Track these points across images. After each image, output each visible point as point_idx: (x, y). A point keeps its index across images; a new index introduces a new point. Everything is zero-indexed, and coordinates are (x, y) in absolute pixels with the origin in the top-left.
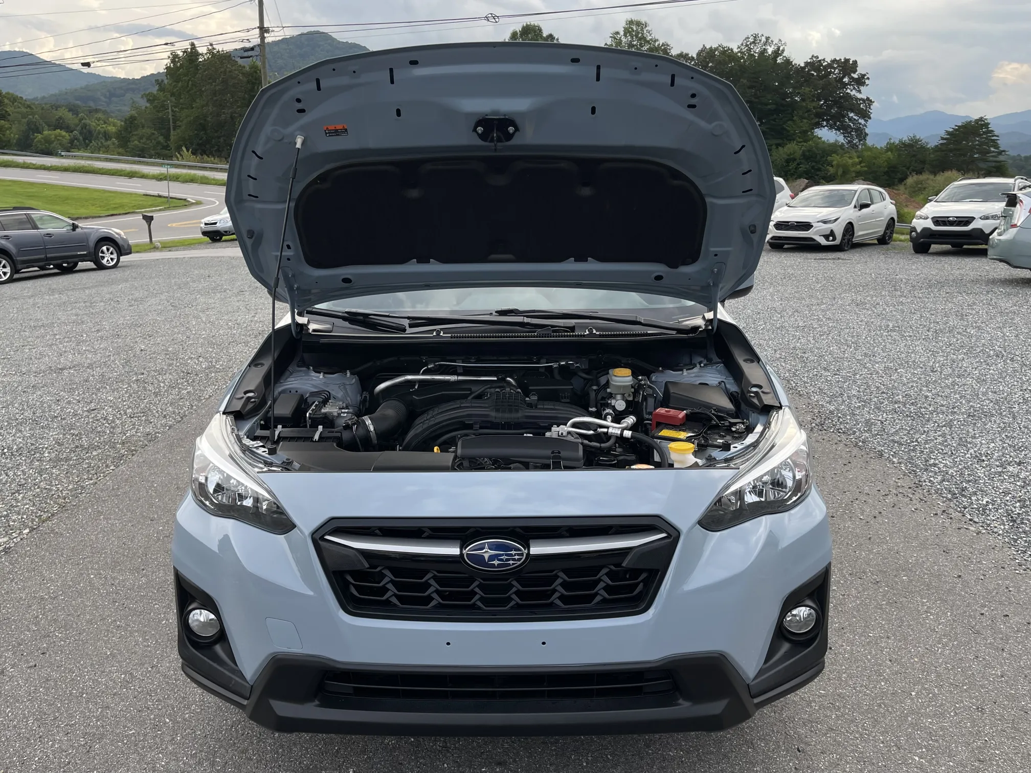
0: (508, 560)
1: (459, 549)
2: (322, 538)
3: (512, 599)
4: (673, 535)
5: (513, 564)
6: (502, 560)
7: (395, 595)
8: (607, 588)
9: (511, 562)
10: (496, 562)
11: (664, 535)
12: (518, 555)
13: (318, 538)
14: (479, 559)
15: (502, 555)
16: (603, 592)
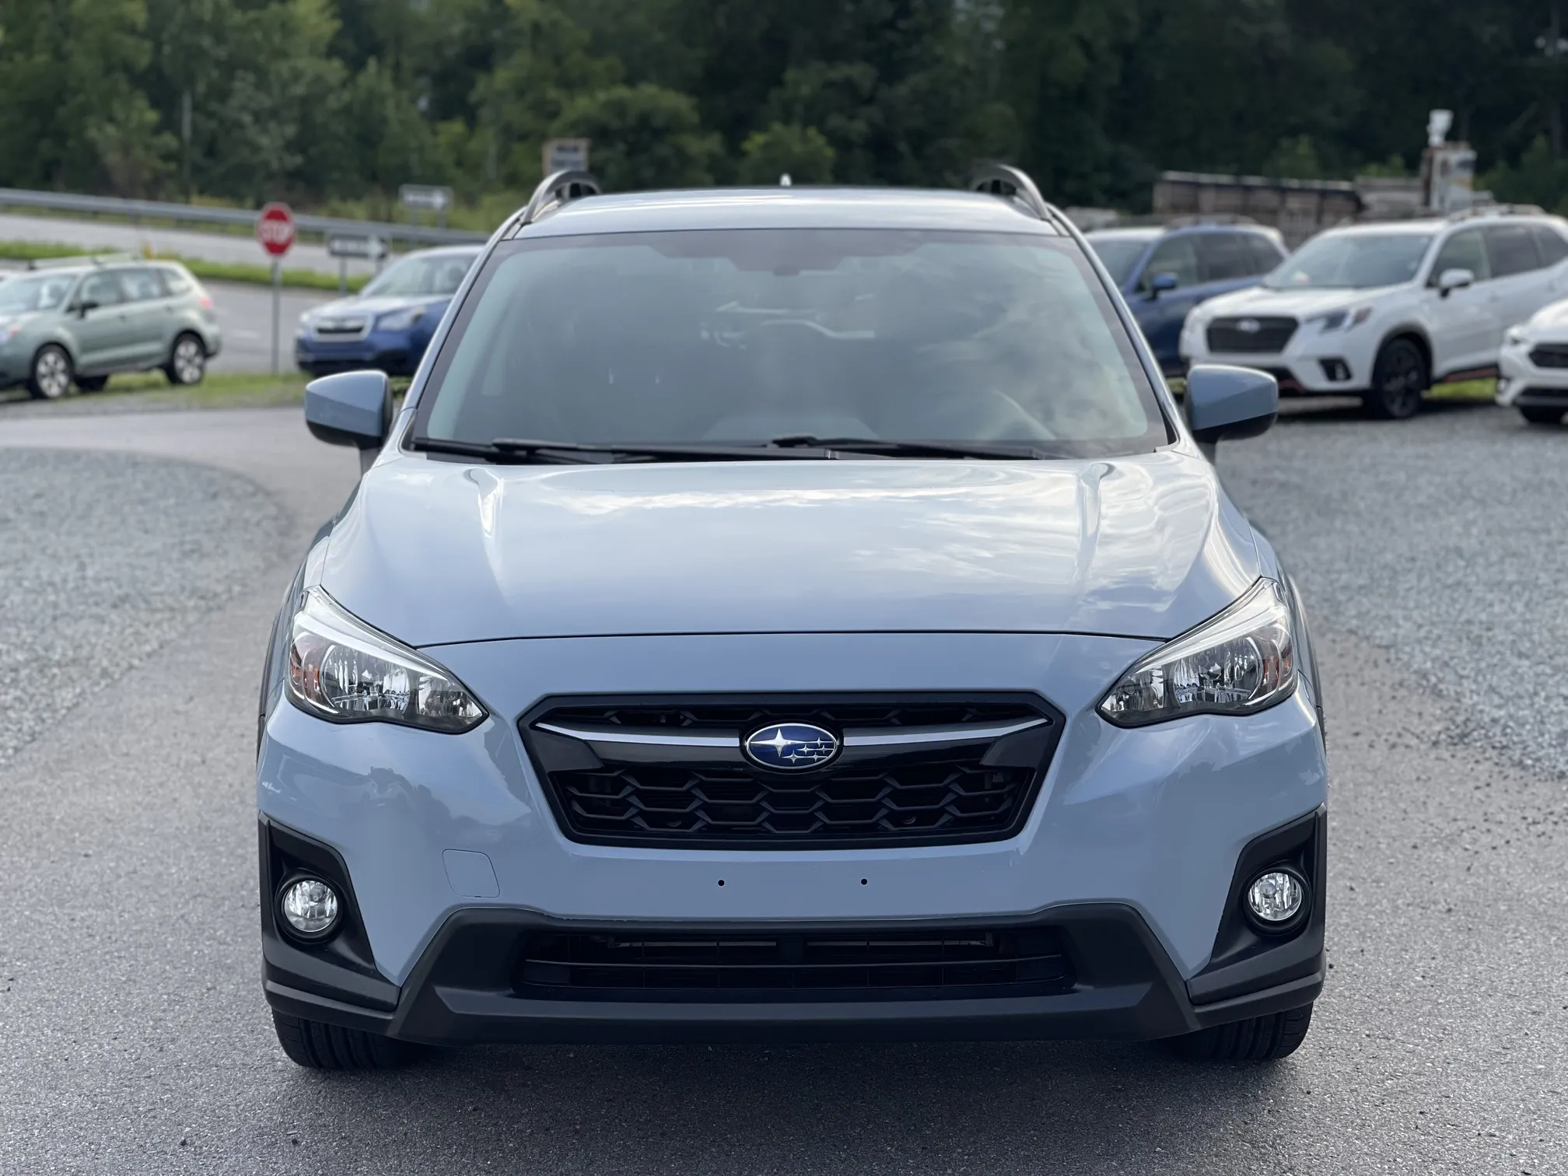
0: (812, 753)
1: (738, 740)
2: (533, 726)
3: (817, 819)
4: (1056, 720)
5: (819, 760)
6: (802, 753)
7: (641, 814)
8: (960, 803)
9: (815, 757)
10: (793, 757)
11: (1042, 721)
12: (827, 746)
13: (529, 724)
14: (768, 753)
15: (802, 746)
16: (953, 810)
